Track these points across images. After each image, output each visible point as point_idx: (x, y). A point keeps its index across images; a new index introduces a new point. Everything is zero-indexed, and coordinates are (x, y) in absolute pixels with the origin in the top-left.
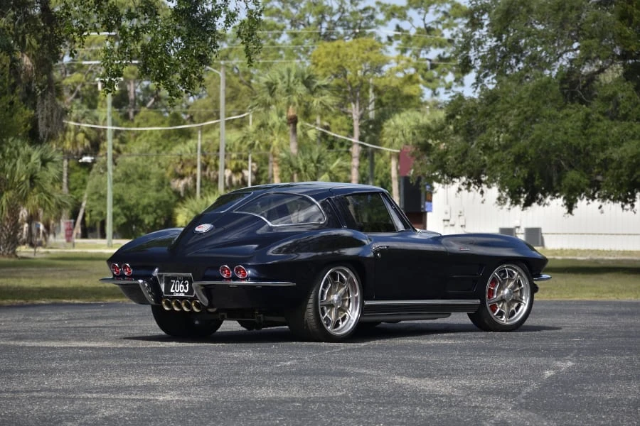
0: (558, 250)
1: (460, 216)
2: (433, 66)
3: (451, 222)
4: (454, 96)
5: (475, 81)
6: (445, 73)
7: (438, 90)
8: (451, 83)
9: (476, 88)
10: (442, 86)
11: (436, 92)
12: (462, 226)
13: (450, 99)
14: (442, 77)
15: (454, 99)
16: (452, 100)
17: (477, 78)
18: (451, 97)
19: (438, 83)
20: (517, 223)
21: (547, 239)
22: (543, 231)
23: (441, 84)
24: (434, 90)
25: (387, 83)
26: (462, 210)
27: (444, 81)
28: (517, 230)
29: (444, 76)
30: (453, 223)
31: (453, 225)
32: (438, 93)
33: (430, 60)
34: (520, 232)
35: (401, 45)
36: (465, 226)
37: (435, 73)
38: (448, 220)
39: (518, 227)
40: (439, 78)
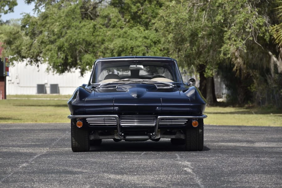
0: (67, 95)
1: (16, 78)
3: (12, 81)
4: (25, 16)
5: (34, 8)
6: (4, 6)
8: (7, 11)
9: (35, 11)
10: (3, 12)
12: (18, 83)
13: (23, 17)
15: (25, 17)
16: (24, 18)
17: (36, 6)
18: (23, 16)
20: (46, 82)
21: (61, 90)
22: (59, 86)
23: (2, 11)
26: (17, 75)
27: (3, 9)
28: (46, 85)
31: (13, 83)
34: (48, 86)
38: (11, 81)
39: (47, 84)
40: (1, 8)
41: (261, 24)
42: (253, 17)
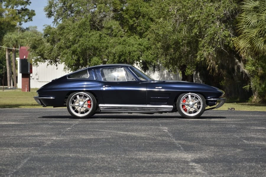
1: (36, 75)
2: (19, 13)
6: (24, 16)
7: (22, 22)
8: (27, 20)
10: (23, 21)
11: (21, 23)
12: (37, 79)
14: (23, 17)
19: (21, 19)
23: (23, 20)
24: (20, 22)
25: (5, 20)
26: (37, 72)
29: (24, 17)
30: (33, 78)
31: (33, 79)
32: (22, 24)
33: (18, 10)
35: (6, 4)
36: (38, 79)
37: (20, 15)
40: (22, 17)
41: (227, 35)
42: (220, 31)
